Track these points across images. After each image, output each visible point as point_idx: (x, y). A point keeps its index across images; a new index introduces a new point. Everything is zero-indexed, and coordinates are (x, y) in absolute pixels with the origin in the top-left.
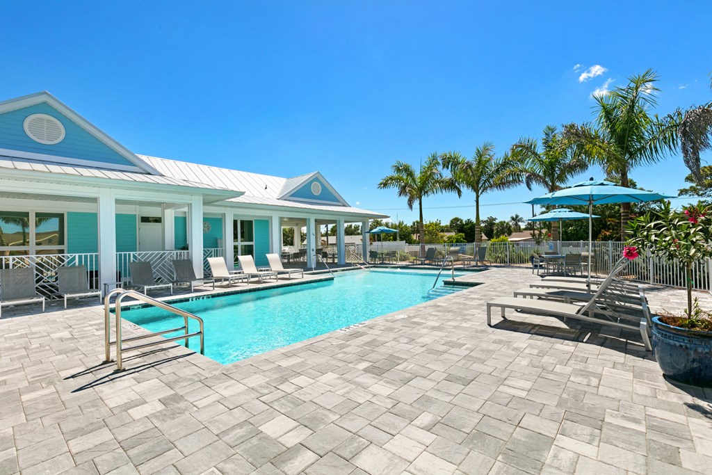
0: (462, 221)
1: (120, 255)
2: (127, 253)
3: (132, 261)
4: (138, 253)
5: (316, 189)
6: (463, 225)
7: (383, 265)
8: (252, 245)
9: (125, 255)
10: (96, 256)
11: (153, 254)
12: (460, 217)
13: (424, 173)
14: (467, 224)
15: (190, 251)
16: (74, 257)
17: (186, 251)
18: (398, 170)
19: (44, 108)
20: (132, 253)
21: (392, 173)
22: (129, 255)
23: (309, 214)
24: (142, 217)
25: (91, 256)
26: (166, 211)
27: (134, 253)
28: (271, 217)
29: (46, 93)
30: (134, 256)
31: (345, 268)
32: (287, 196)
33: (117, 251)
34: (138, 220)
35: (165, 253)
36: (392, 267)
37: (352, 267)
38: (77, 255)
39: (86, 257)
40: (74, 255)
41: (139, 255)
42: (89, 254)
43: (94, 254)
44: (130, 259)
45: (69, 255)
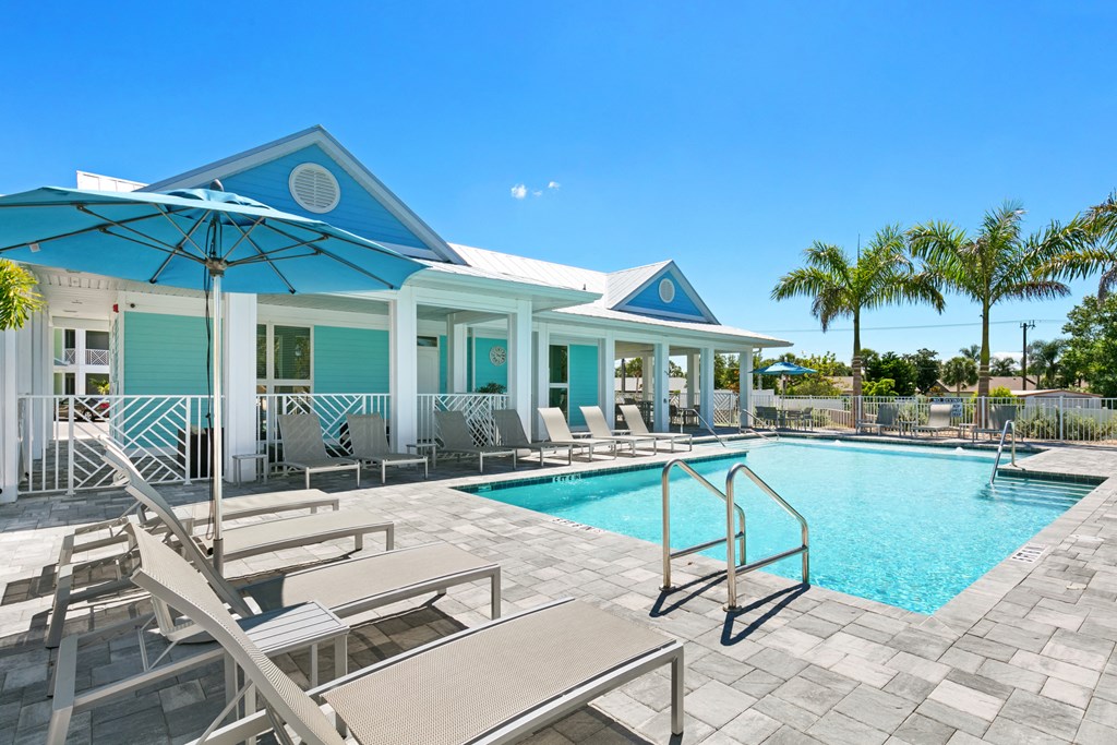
0: (876, 355)
1: (420, 398)
2: (428, 395)
3: (433, 409)
5: (667, 294)
6: (880, 363)
7: (783, 432)
8: (566, 390)
10: (388, 397)
12: (872, 349)
13: (869, 262)
14: (886, 362)
15: (511, 394)
16: (361, 400)
17: (504, 395)
18: (817, 256)
19: (314, 153)
20: (433, 396)
21: (804, 265)
23: (660, 337)
25: (382, 398)
26: (456, 326)
27: (437, 395)
28: (604, 340)
29: (319, 128)
30: (437, 401)
31: (733, 436)
32: (624, 303)
33: (418, 392)
35: (452, 398)
36: (816, 438)
37: (742, 435)
38: (364, 395)
39: (375, 398)
40: (361, 395)
41: (443, 399)
42: (379, 395)
43: (385, 395)
44: (431, 406)
45: (354, 395)
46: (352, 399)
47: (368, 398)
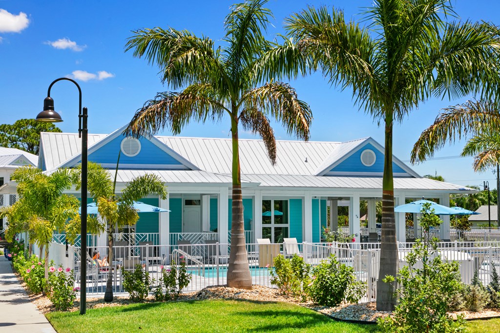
1: (172, 235)
2: (176, 233)
3: (178, 240)
4: (183, 233)
8: (287, 228)
9: (175, 235)
10: (158, 235)
11: (192, 234)
15: (218, 233)
16: (146, 235)
17: (216, 233)
20: (179, 233)
22: (177, 234)
24: (186, 200)
25: (155, 235)
26: (204, 196)
27: (180, 233)
30: (180, 236)
33: (170, 232)
34: (183, 203)
38: (148, 234)
39: (152, 235)
40: (146, 233)
41: (184, 235)
42: (154, 233)
43: (157, 233)
44: (177, 238)
45: (143, 234)
46: (143, 235)
47: (149, 235)
